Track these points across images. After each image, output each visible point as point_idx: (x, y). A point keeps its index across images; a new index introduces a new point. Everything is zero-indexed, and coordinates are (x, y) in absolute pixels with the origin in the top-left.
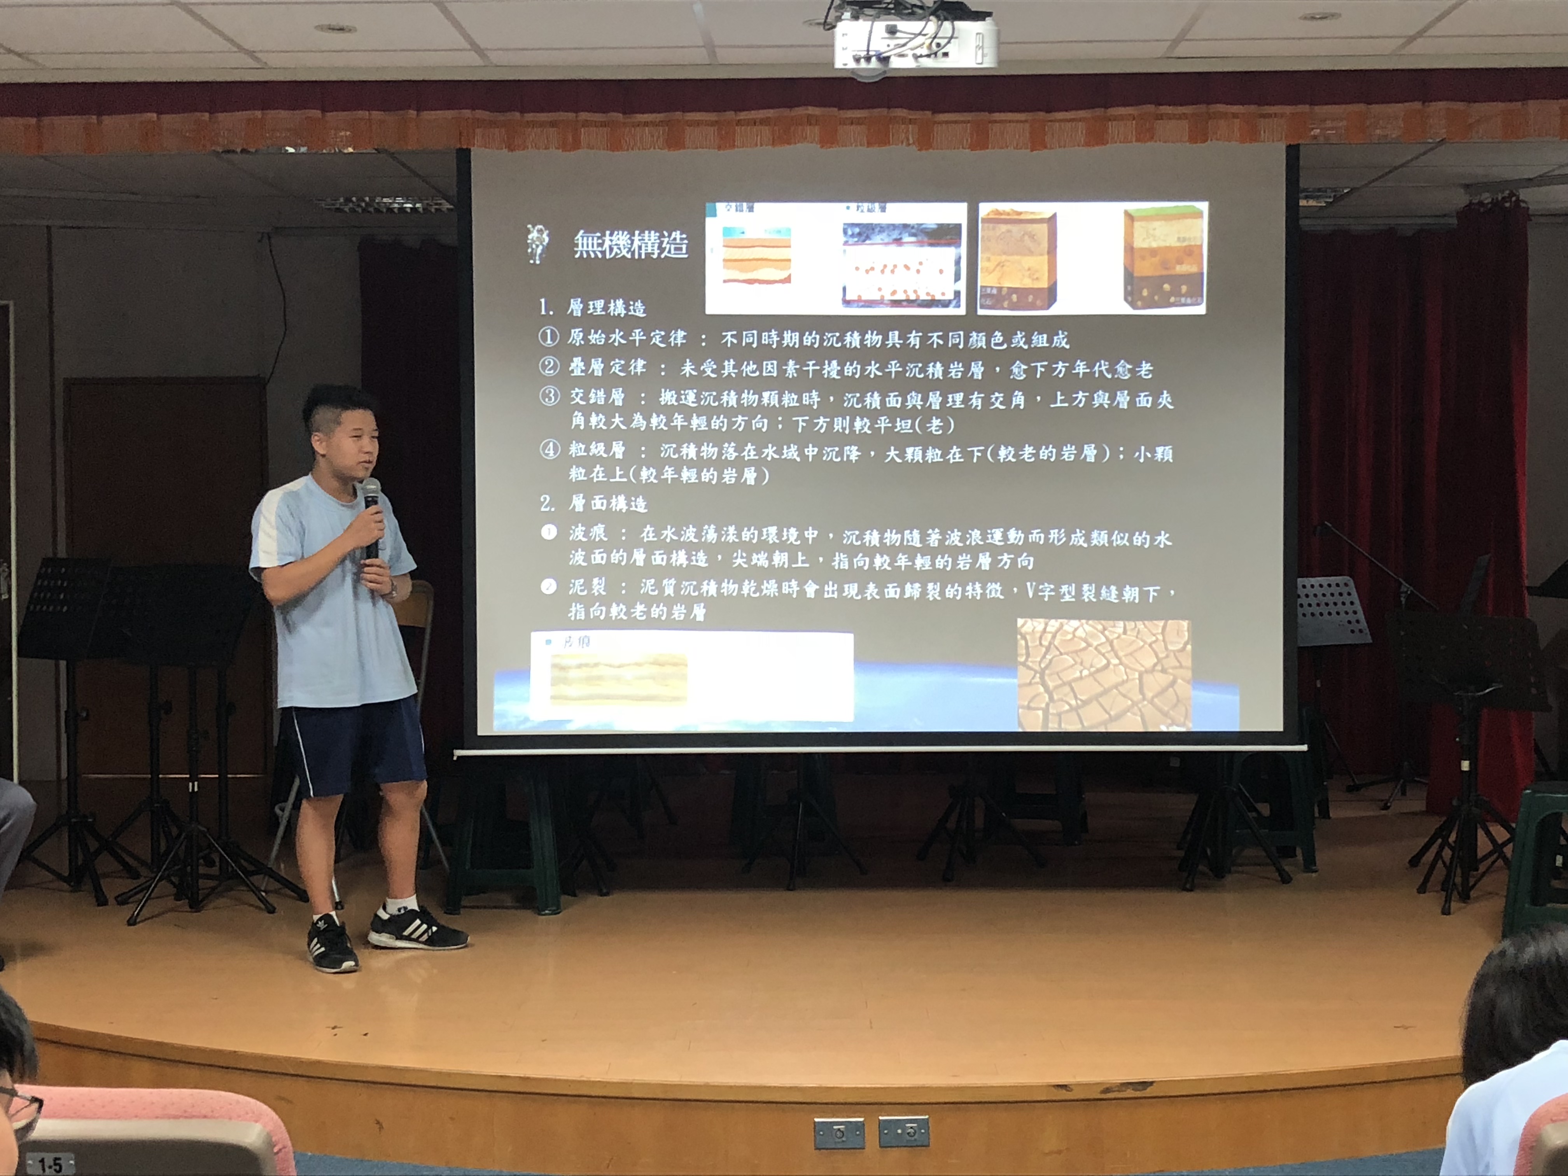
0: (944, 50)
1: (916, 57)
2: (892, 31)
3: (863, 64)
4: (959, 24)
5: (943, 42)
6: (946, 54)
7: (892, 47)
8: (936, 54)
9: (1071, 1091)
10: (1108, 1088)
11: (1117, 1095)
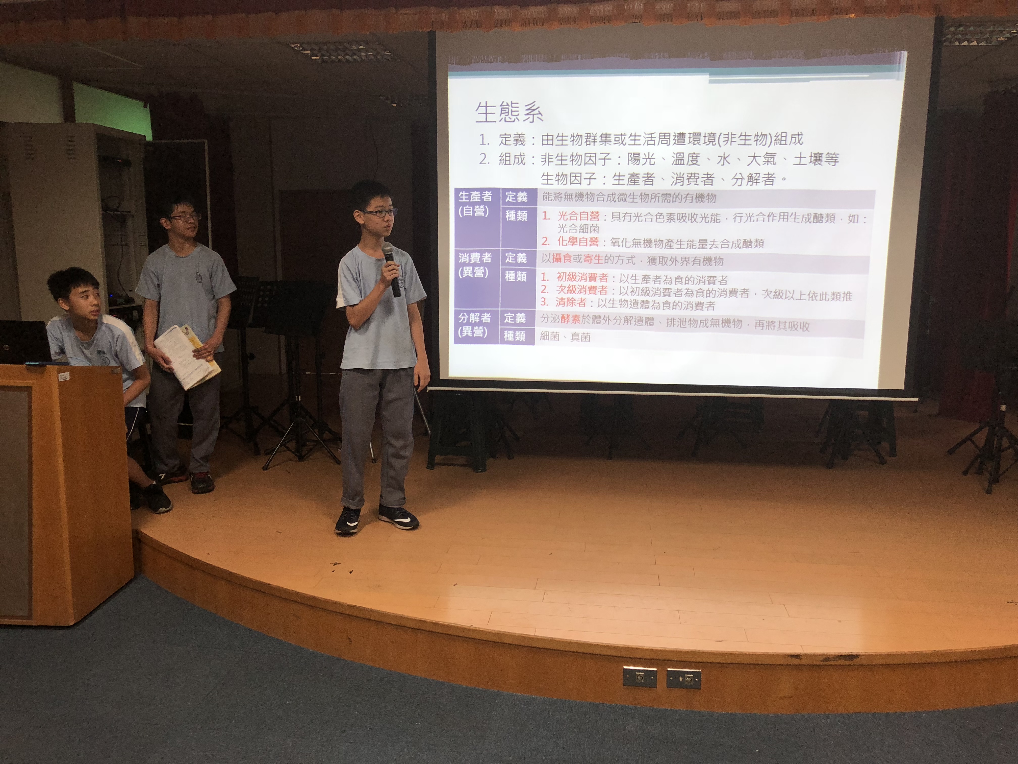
9: (801, 659)
10: (827, 658)
11: (833, 663)
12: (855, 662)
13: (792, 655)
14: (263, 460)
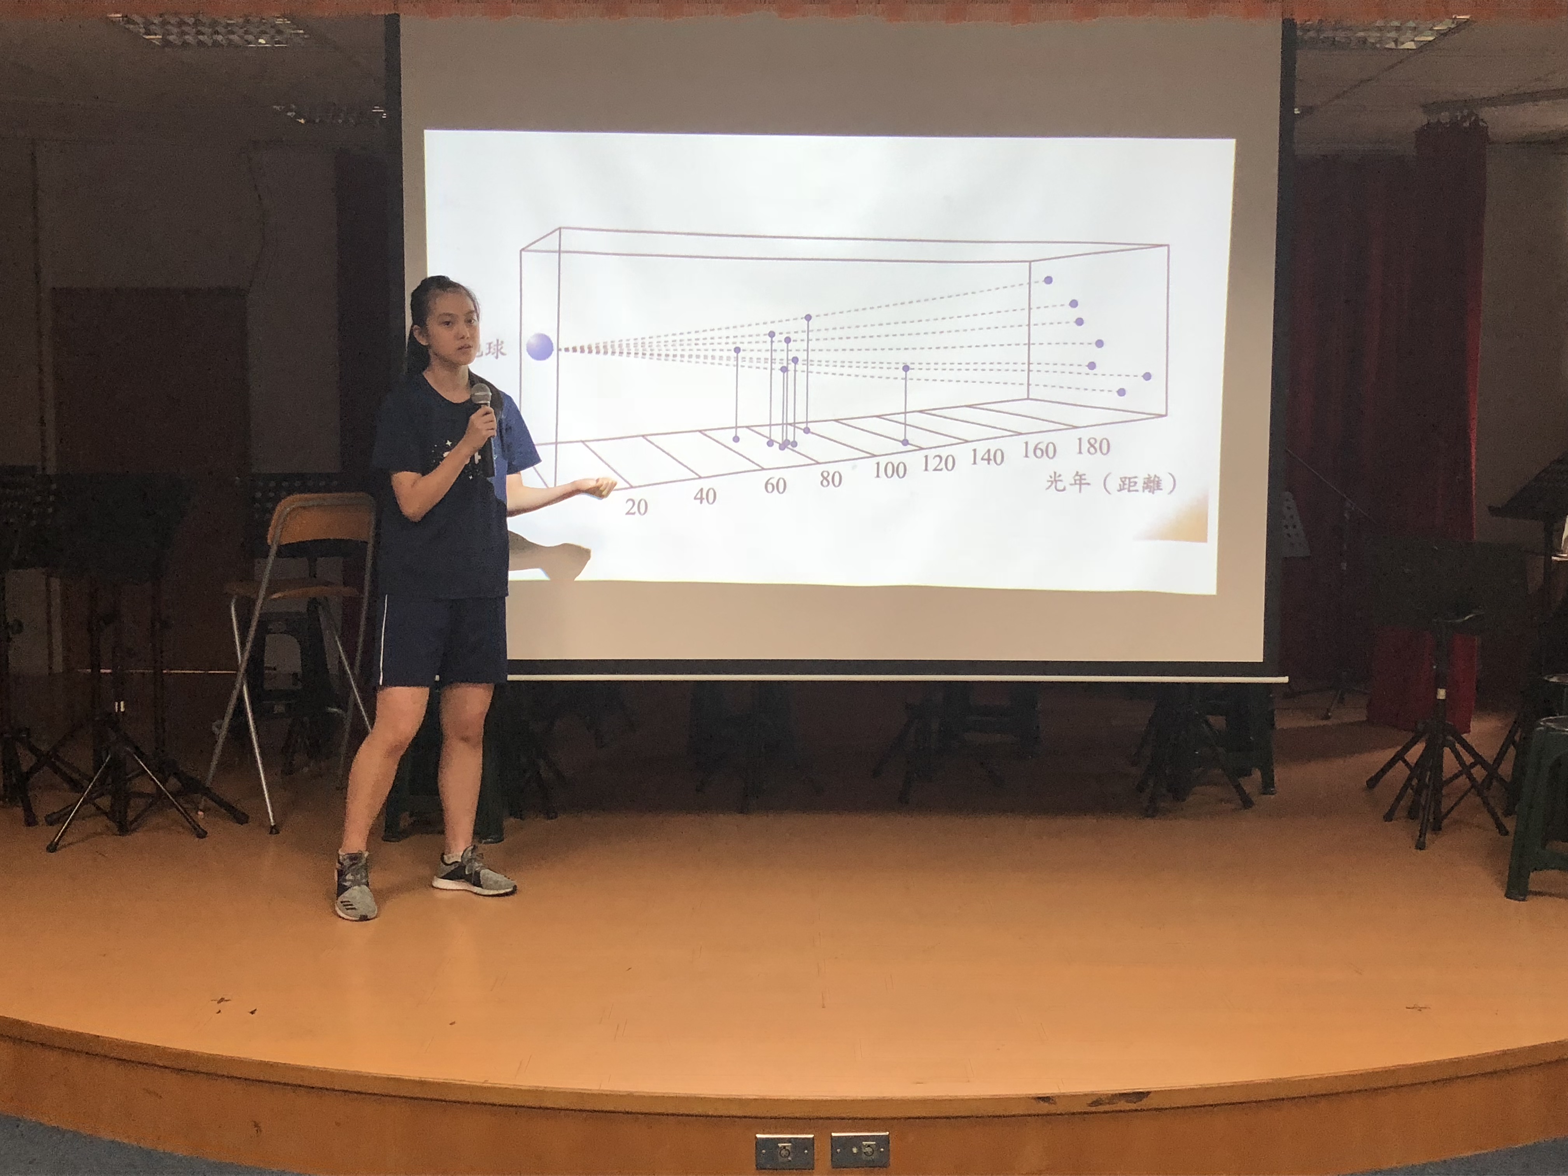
9: (1055, 1103)
10: (1098, 1100)
11: (1107, 1108)
12: (1144, 1103)
13: (1039, 1098)
14: (47, 834)
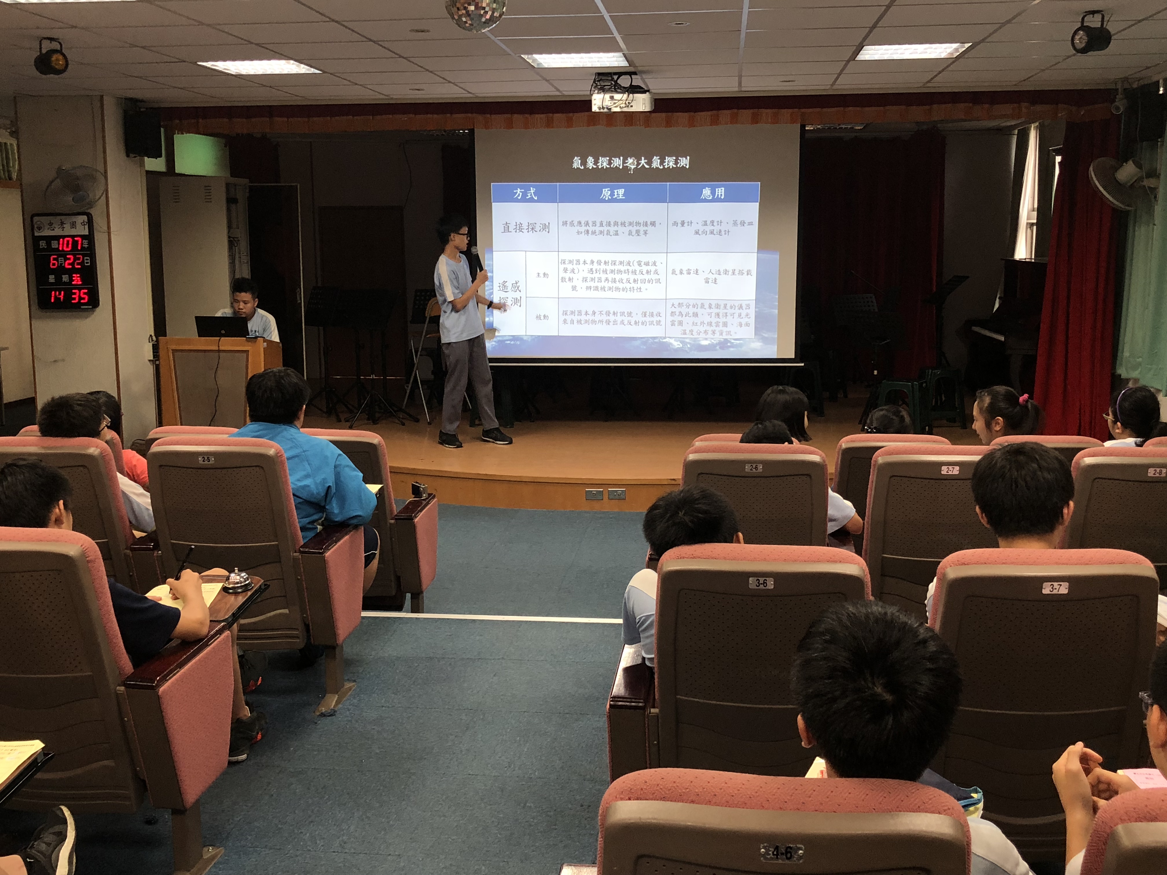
0: (631, 105)
1: (620, 107)
2: (612, 98)
3: (602, 110)
4: (635, 95)
5: (630, 102)
6: (632, 106)
7: (612, 104)
8: (628, 106)
